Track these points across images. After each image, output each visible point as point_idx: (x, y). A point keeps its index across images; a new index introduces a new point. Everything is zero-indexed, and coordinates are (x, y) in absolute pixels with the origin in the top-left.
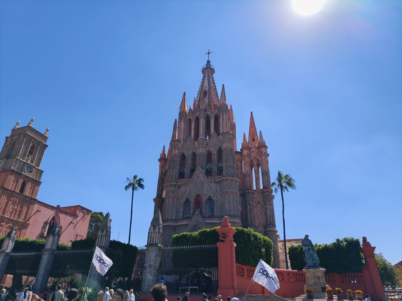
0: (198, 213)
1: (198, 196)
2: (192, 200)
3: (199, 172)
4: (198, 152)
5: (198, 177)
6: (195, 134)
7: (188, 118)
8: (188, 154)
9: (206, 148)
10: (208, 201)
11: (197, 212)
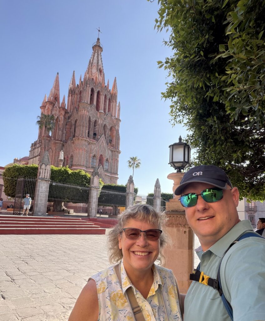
1: (101, 155)
2: (98, 156)
3: (103, 139)
4: (100, 122)
5: (103, 142)
8: (93, 120)
9: (104, 121)
10: (106, 161)
11: (101, 166)
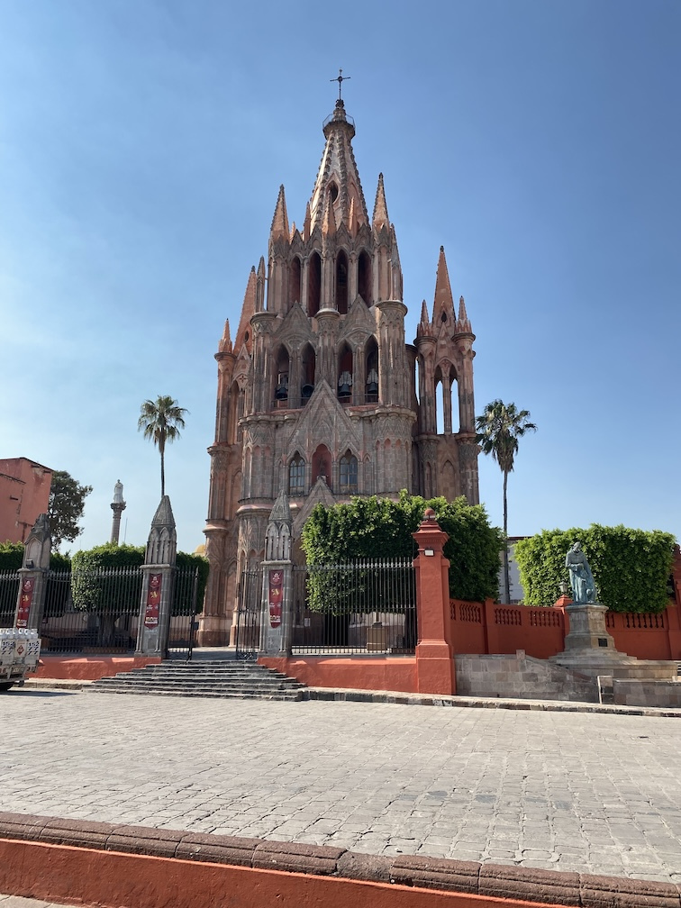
0: (323, 485)
1: (322, 447)
2: (307, 455)
3: (323, 393)
4: (320, 345)
5: (322, 404)
6: (310, 299)
7: (292, 255)
8: (296, 349)
9: (337, 335)
10: (344, 459)
11: (320, 483)
